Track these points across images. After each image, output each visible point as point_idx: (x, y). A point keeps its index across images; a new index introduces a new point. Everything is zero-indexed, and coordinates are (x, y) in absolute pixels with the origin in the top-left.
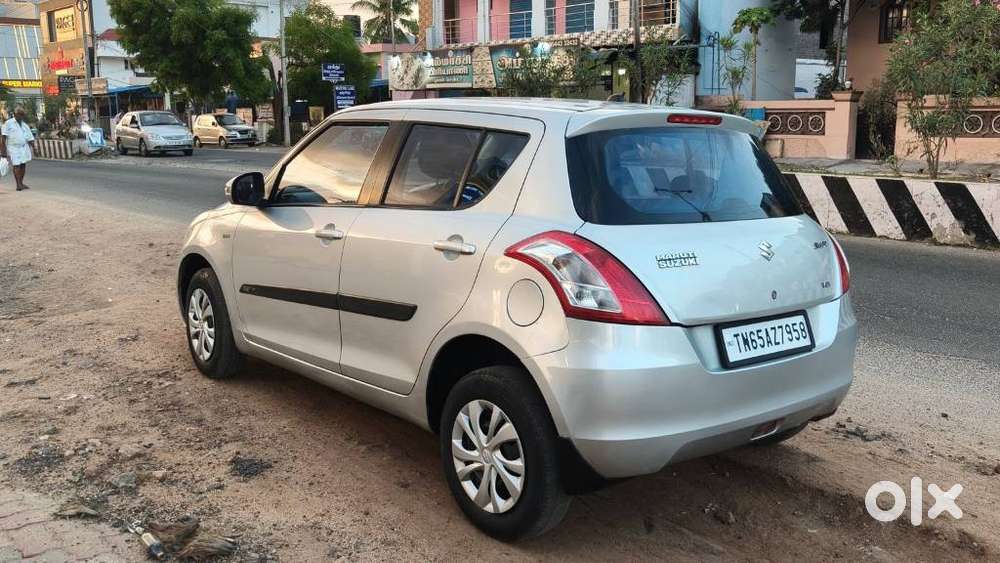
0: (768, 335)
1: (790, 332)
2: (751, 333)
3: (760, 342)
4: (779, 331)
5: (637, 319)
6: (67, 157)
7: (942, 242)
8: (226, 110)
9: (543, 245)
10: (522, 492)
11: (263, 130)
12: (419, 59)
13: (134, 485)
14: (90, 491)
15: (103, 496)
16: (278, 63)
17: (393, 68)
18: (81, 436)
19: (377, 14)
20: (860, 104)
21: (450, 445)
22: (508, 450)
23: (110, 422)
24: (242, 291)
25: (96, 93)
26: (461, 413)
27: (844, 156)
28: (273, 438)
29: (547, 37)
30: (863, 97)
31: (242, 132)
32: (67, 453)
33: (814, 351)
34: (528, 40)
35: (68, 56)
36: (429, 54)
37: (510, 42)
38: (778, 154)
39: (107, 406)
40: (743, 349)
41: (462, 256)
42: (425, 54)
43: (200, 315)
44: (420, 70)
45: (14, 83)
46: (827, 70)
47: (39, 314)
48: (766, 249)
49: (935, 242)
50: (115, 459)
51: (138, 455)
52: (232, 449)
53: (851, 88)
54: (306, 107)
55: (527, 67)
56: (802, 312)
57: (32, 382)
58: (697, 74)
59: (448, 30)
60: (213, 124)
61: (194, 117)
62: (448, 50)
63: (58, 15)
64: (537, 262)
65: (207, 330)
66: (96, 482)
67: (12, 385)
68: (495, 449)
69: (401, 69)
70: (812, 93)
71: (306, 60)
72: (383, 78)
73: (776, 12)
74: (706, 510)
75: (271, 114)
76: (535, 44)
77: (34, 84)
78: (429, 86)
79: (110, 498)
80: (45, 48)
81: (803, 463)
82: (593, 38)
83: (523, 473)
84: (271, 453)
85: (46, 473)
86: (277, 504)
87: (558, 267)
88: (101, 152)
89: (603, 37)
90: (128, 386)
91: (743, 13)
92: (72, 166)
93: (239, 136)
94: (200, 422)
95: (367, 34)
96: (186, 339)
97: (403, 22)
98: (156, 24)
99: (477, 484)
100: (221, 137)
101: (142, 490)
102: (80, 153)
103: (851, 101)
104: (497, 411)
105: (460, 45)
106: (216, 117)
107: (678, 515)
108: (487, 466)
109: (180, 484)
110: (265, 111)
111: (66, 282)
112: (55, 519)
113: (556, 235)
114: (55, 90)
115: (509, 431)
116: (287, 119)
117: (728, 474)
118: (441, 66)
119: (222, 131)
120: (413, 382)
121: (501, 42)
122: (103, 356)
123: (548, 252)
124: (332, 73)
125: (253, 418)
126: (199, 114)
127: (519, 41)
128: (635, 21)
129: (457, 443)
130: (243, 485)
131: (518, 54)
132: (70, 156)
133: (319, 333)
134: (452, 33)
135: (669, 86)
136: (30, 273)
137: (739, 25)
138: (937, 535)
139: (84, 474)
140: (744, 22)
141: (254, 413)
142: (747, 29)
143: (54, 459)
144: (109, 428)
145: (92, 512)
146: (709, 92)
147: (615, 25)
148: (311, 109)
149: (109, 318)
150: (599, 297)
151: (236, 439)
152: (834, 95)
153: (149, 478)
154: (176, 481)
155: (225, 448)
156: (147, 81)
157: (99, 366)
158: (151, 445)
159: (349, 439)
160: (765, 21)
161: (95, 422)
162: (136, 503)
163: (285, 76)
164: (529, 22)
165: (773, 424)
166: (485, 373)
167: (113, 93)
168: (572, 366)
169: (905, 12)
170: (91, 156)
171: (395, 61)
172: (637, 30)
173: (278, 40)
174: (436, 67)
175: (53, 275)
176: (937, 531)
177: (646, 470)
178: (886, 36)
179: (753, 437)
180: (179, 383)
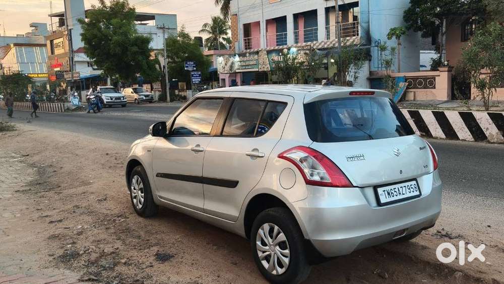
0: (399, 190)
1: (409, 189)
2: (391, 189)
3: (395, 193)
4: (404, 188)
5: (338, 184)
6: (62, 111)
7: (492, 142)
8: (138, 85)
9: (295, 152)
10: (289, 264)
11: (156, 95)
12: (232, 58)
13: (112, 266)
14: (93, 269)
15: (99, 271)
16: (163, 61)
17: (220, 63)
18: (86, 245)
19: (211, 35)
20: (453, 72)
21: (255, 244)
22: (282, 245)
23: (98, 238)
24: (157, 176)
25: (74, 79)
26: (260, 230)
27: (446, 99)
28: (174, 244)
29: (295, 45)
30: (454, 69)
31: (146, 96)
32: (81, 252)
33: (421, 197)
34: (285, 46)
35: (60, 61)
36: (237, 55)
37: (277, 48)
38: (412, 99)
39: (96, 231)
40: (387, 197)
41: (258, 158)
42: (235, 55)
43: (137, 188)
44: (233, 63)
45: (34, 75)
46: (435, 56)
47: (59, 189)
48: (396, 151)
49: (489, 142)
50: (103, 255)
51: (113, 253)
52: (155, 249)
53: (448, 64)
54: (177, 83)
55: (286, 61)
56: (415, 179)
57: (60, 221)
58: (370, 60)
59: (246, 43)
60: (132, 92)
61: (122, 89)
62: (246, 53)
63: (55, 42)
64: (292, 160)
65: (140, 195)
66: (95, 265)
67: (51, 222)
68: (276, 245)
69: (223, 63)
70: (429, 68)
71: (176, 60)
72: (215, 67)
73: (408, 28)
74: (375, 272)
75: (160, 87)
76: (289, 49)
77: (43, 75)
78: (237, 71)
79: (102, 272)
80: (49, 58)
81: (420, 249)
82: (317, 44)
83: (289, 256)
84: (173, 251)
85: (73, 262)
86: (178, 273)
87: (302, 162)
88: (79, 108)
89: (323, 44)
90: (105, 221)
91: (392, 30)
92: (64, 116)
93: (144, 98)
94: (139, 237)
95: (206, 45)
96: (130, 199)
97: (224, 39)
98: (103, 44)
99: (268, 262)
100: (136, 99)
101: (116, 268)
102: (68, 109)
103: (448, 71)
104: (276, 228)
105: (252, 50)
106: (133, 89)
107: (361, 275)
108: (273, 253)
109: (133, 265)
110: (158, 86)
111: (69, 173)
112: (79, 282)
113: (301, 148)
114: (54, 78)
115: (282, 237)
116: (168, 89)
117: (385, 256)
118: (243, 61)
119: (136, 96)
120: (238, 216)
121: (272, 48)
122: (91, 208)
123: (297, 156)
124: (190, 67)
125: (163, 235)
126: (124, 88)
127: (281, 47)
128: (339, 36)
129: (259, 243)
130: (161, 265)
131: (281, 54)
132: (63, 111)
133: (194, 194)
134: (248, 45)
135: (355, 69)
136: (51, 170)
137: (390, 36)
138: (482, 281)
139: (89, 262)
140: (393, 34)
141: (163, 232)
142: (394, 38)
143: (75, 255)
144: (98, 241)
145: (96, 278)
146: (376, 69)
147: (328, 38)
148: (180, 83)
149: (91, 190)
150: (321, 176)
151: (156, 244)
152: (439, 69)
153: (119, 263)
154: (131, 264)
155: (152, 249)
156: (99, 72)
157: (90, 213)
158: (118, 248)
159: (208, 244)
160: (403, 34)
161: (92, 239)
162: (115, 274)
163: (166, 68)
164: (286, 38)
165: (403, 231)
166: (271, 211)
167: (82, 79)
168: (310, 207)
169: (474, 26)
170: (74, 110)
171: (221, 59)
172: (339, 40)
173: (163, 50)
174: (241, 62)
175: (63, 170)
176: (482, 279)
177: (344, 253)
178: (465, 39)
179: (394, 237)
180: (128, 220)
